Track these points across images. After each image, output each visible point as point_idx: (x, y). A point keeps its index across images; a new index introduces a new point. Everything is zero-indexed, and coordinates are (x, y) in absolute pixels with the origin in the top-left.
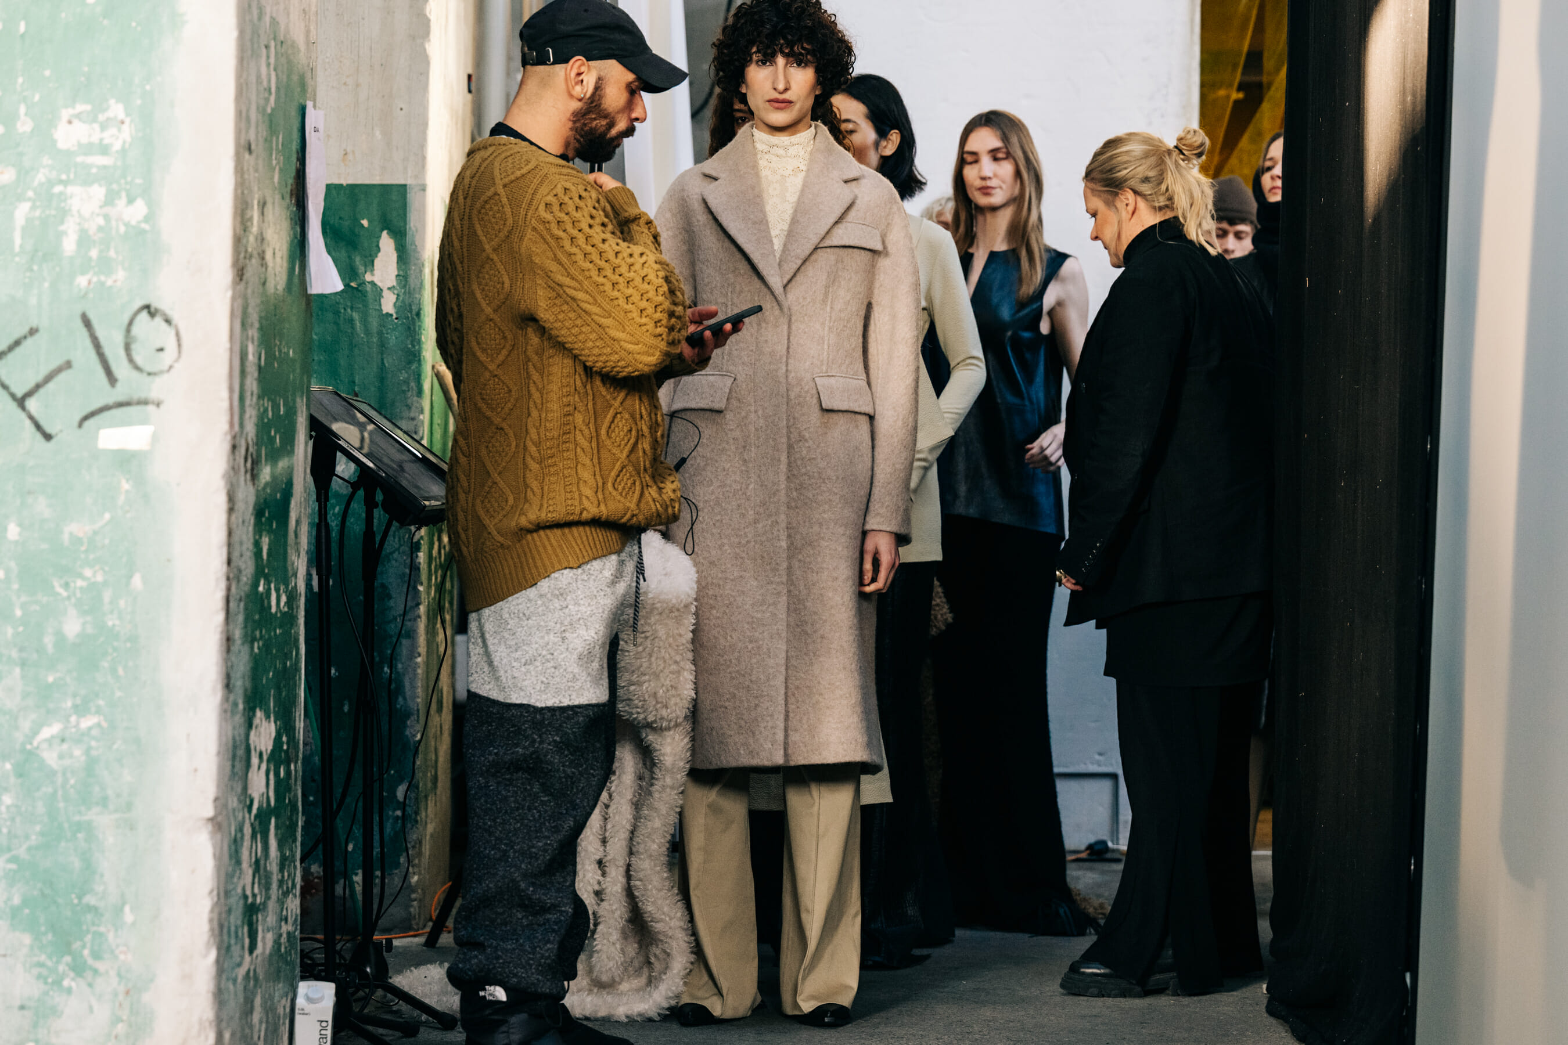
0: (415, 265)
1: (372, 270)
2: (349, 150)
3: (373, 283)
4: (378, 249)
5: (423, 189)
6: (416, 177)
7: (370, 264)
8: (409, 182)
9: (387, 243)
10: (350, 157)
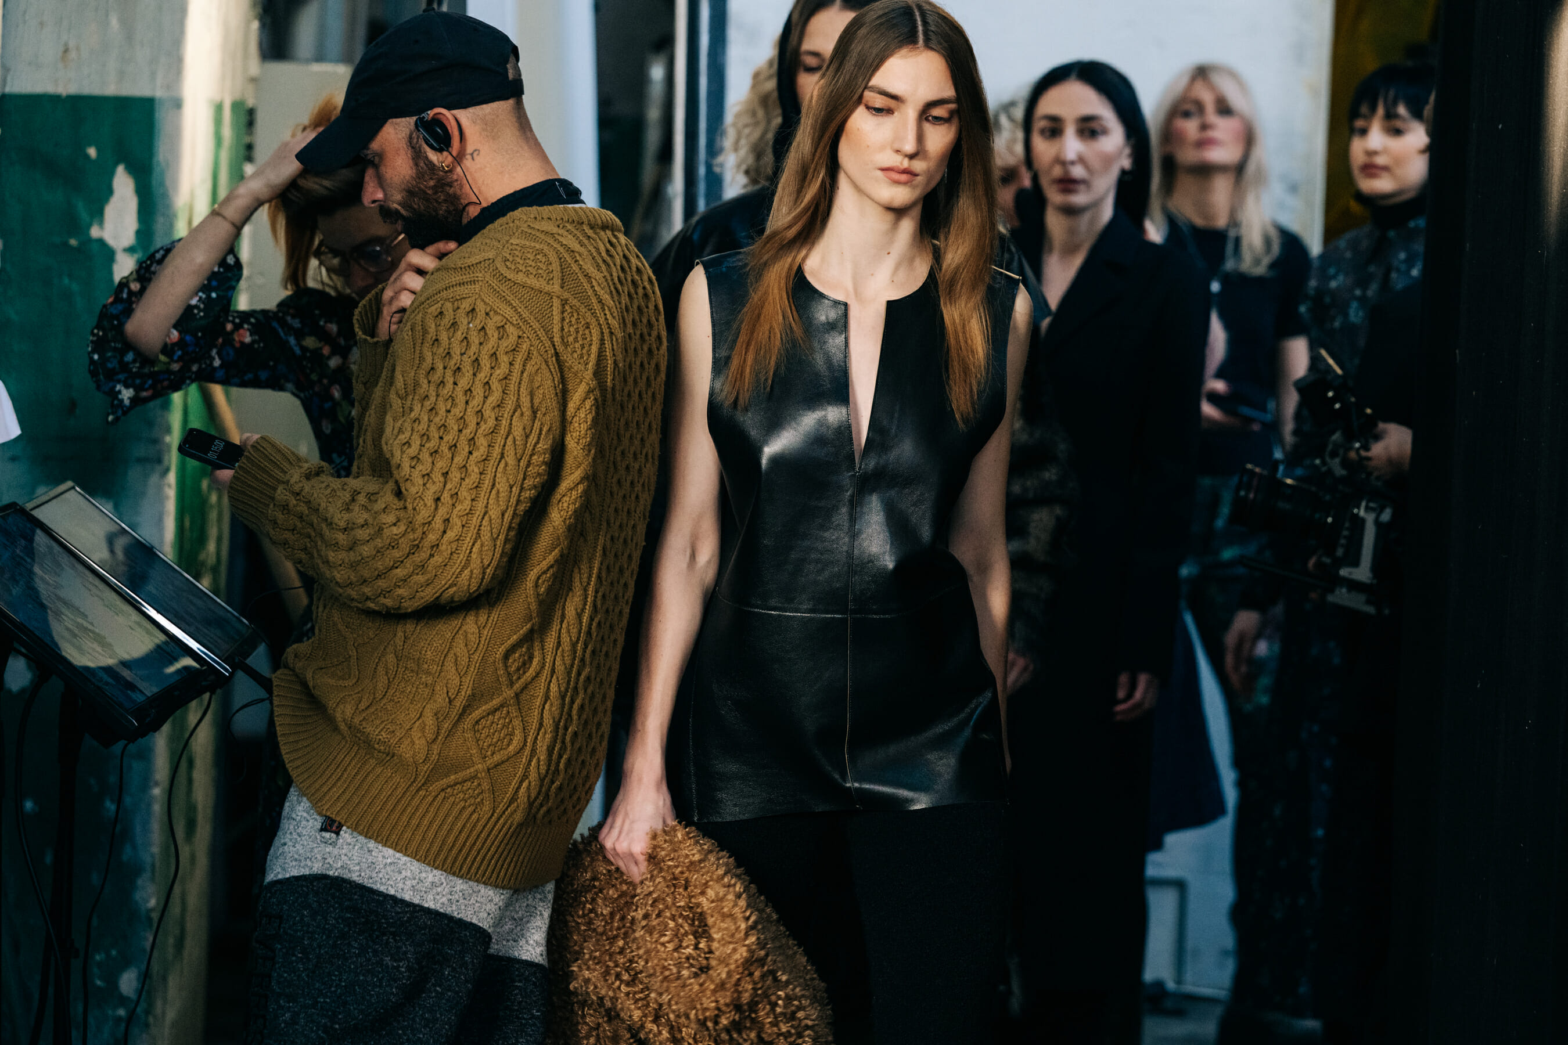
0: (163, 215)
1: (101, 223)
2: (72, 44)
3: (101, 242)
4: (110, 192)
5: (178, 104)
6: (168, 87)
7: (98, 214)
8: (159, 93)
9: (123, 184)
10: (73, 55)
